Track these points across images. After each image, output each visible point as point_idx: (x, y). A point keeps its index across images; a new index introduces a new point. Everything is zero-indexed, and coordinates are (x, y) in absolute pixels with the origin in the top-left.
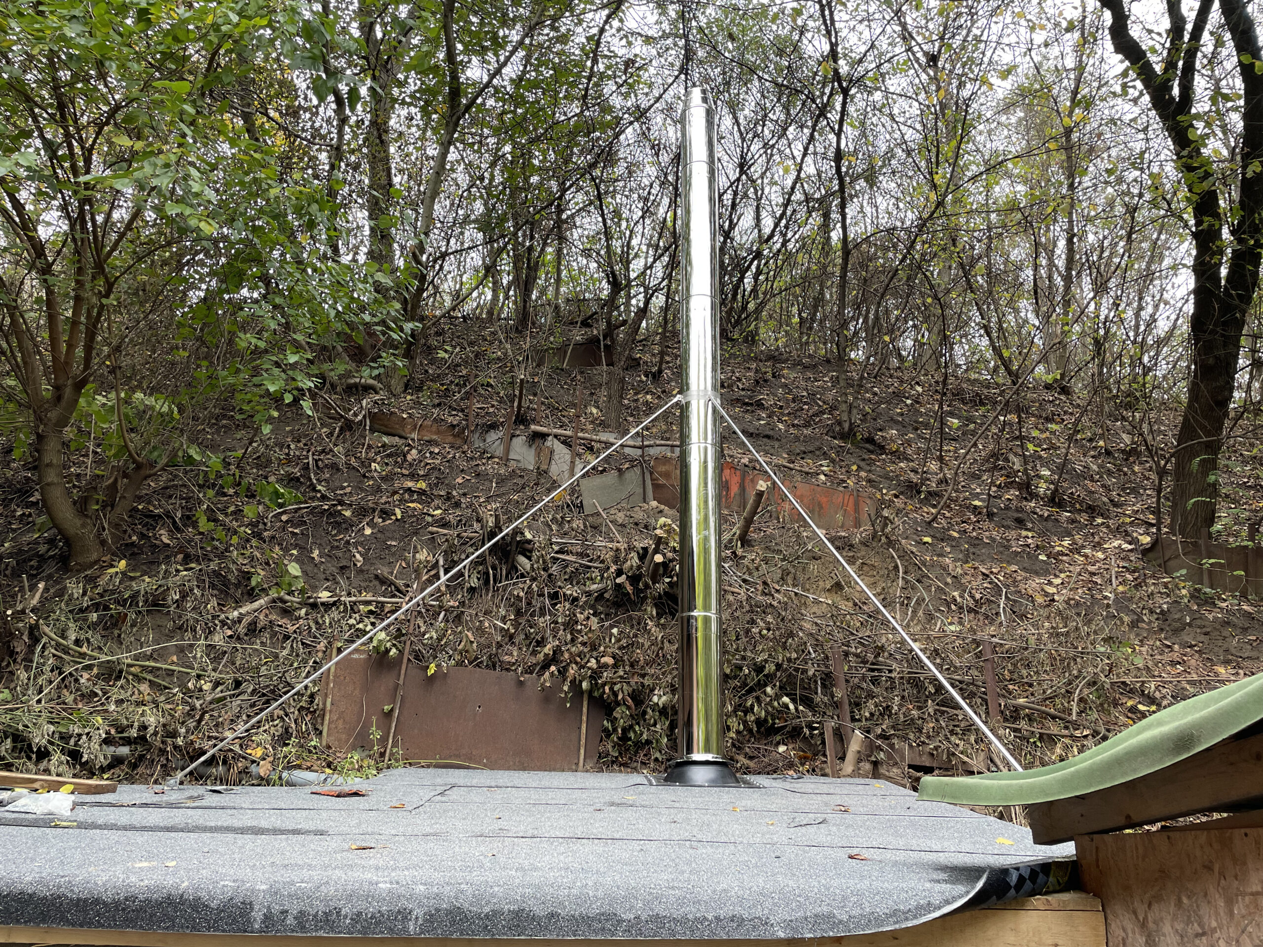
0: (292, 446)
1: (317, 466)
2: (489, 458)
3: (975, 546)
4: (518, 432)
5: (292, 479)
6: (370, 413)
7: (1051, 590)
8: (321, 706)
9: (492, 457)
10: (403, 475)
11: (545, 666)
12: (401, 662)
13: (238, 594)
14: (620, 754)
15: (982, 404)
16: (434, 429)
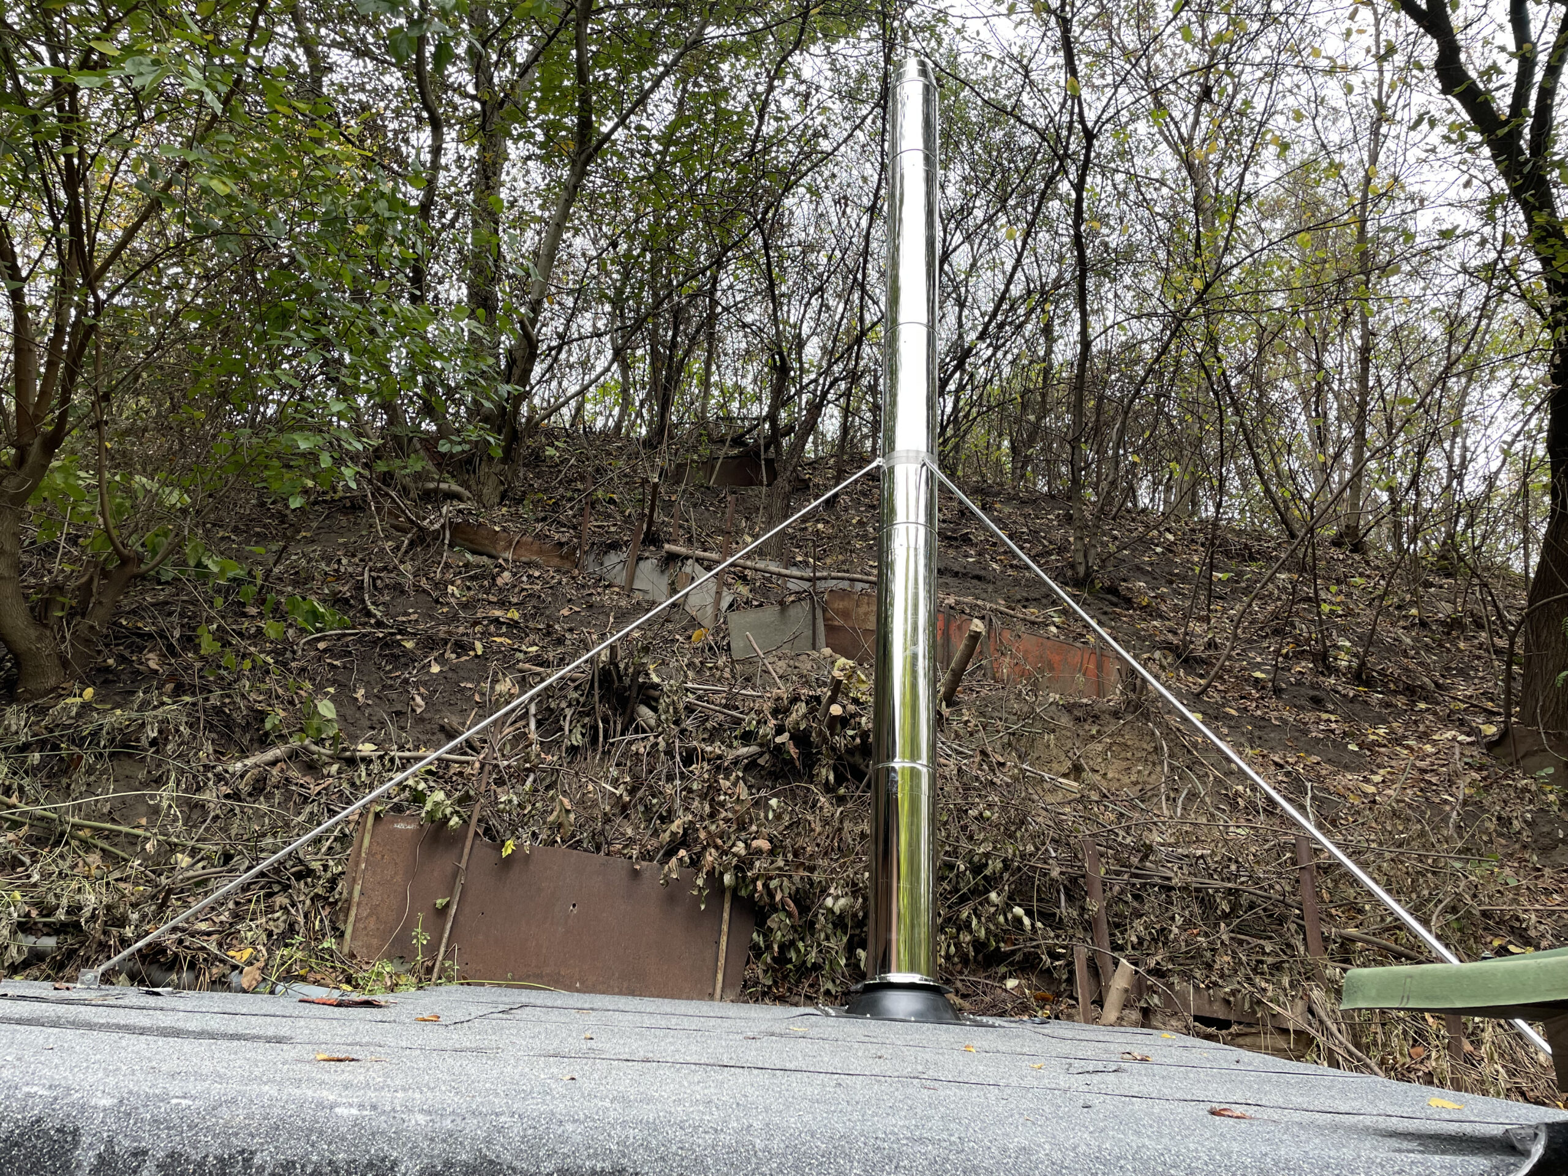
0: (344, 561)
1: (375, 586)
2: (606, 587)
3: (1260, 728)
4: (647, 554)
5: (339, 600)
6: (451, 523)
7: (1371, 789)
8: (345, 895)
9: (609, 586)
10: (490, 603)
11: (671, 852)
12: (466, 837)
13: (245, 741)
14: (775, 982)
15: (1253, 559)
16: (535, 547)
